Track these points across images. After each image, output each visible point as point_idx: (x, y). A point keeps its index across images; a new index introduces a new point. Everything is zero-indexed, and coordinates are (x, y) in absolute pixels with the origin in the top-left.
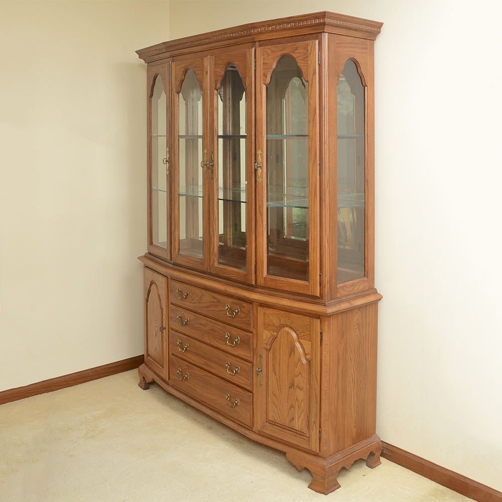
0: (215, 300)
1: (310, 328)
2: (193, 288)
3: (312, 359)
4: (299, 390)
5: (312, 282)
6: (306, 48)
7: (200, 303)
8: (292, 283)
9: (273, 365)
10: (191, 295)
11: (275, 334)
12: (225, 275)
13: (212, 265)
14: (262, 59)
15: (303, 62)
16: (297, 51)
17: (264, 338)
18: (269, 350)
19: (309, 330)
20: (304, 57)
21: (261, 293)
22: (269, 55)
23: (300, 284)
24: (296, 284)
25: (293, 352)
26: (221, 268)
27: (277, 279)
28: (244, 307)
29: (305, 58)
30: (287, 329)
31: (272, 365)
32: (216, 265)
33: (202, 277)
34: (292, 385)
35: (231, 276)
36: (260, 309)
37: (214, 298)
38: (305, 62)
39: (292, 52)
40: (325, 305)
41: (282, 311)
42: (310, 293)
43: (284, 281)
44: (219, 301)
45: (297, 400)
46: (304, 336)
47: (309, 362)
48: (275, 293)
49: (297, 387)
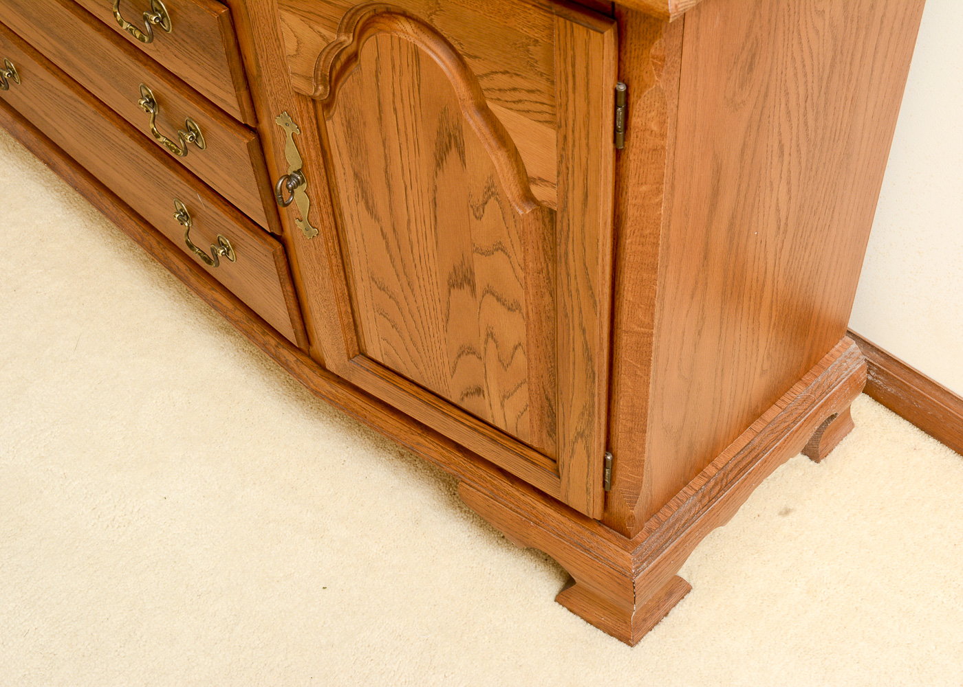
1: (550, 62)
3: (565, 208)
4: (501, 309)
9: (356, 175)
11: (347, 39)
17: (290, 46)
18: (328, 105)
19: (541, 67)
25: (454, 151)
30: (406, 29)
31: (350, 172)
34: (462, 279)
45: (490, 335)
46: (517, 96)
47: (549, 216)
49: (489, 291)
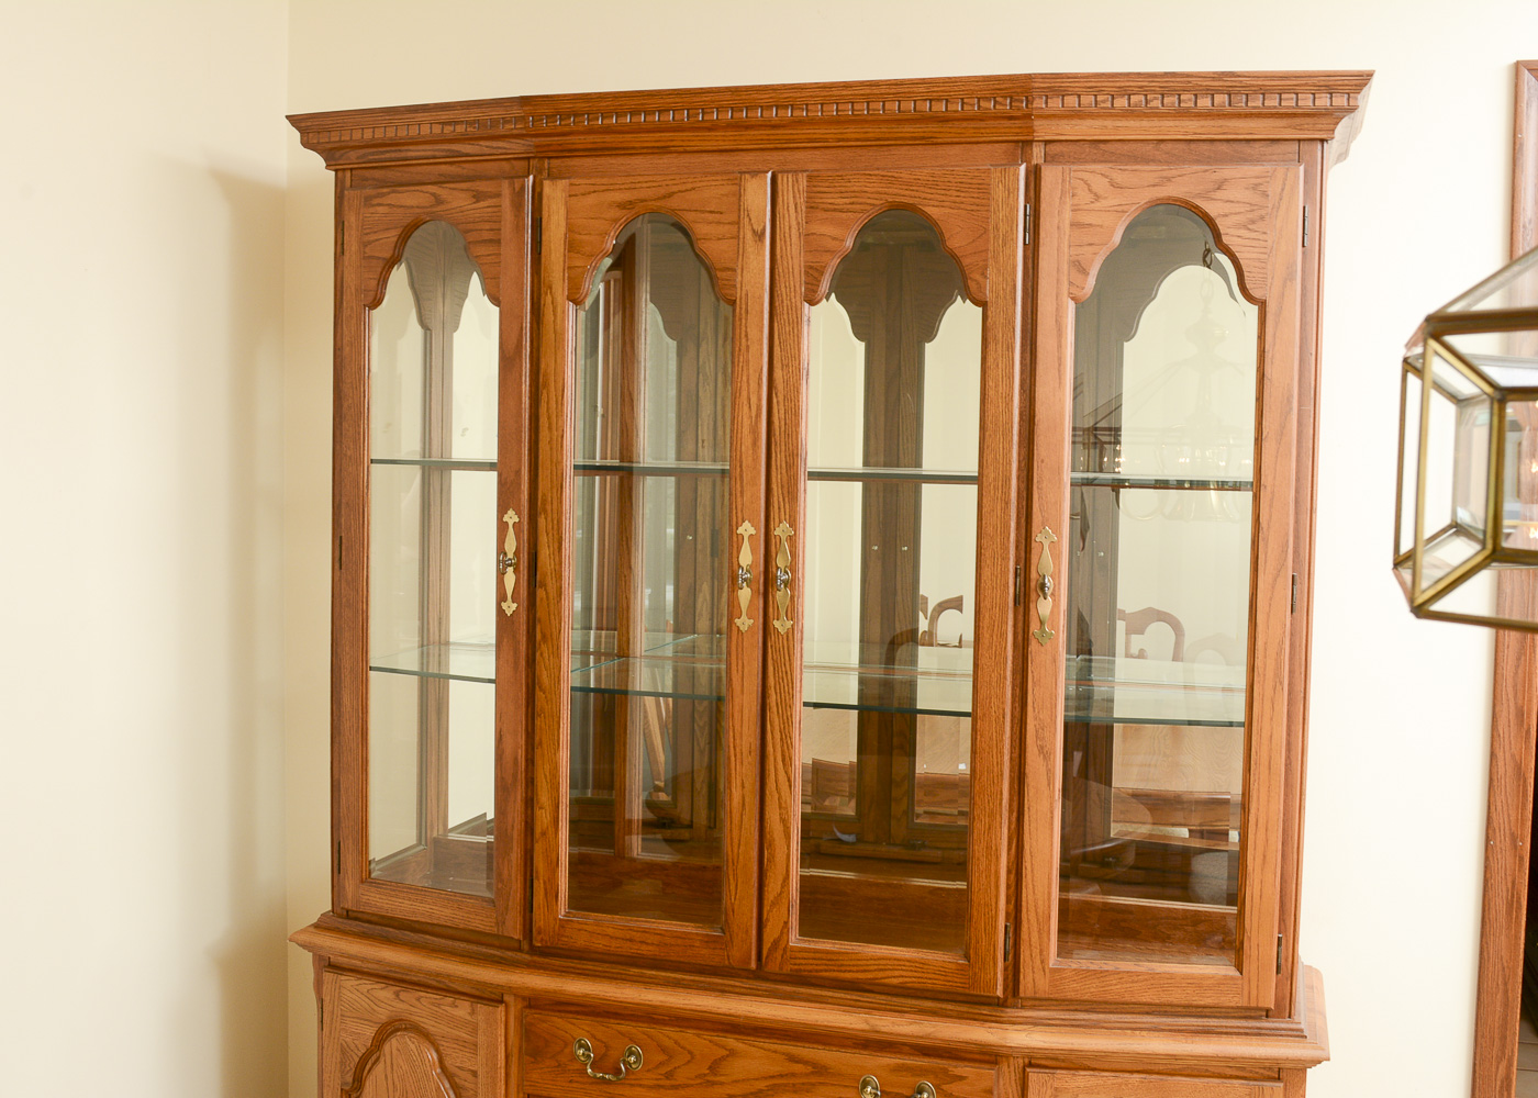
0: (798, 1068)
2: (668, 1035)
5: (1254, 967)
6: (1262, 188)
7: (713, 1083)
8: (1172, 976)
10: (662, 1057)
12: (848, 976)
13: (776, 943)
14: (1068, 207)
15: (1243, 232)
16: (1219, 194)
20: (1250, 216)
21: (1035, 1023)
22: (1097, 197)
23: (1204, 977)
24: (1185, 977)
26: (828, 952)
27: (1106, 968)
28: (961, 1078)
29: (1253, 222)
32: (794, 939)
33: (722, 991)
35: (881, 974)
36: (1034, 1076)
37: (793, 1059)
38: (1253, 235)
39: (1199, 195)
40: (1299, 1035)
41: (1132, 1072)
42: (1241, 1002)
43: (1138, 974)
44: (820, 1070)
48: (1094, 1016)
